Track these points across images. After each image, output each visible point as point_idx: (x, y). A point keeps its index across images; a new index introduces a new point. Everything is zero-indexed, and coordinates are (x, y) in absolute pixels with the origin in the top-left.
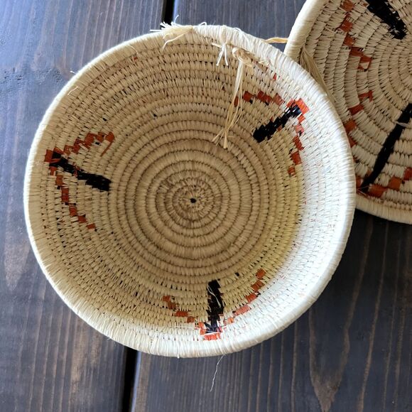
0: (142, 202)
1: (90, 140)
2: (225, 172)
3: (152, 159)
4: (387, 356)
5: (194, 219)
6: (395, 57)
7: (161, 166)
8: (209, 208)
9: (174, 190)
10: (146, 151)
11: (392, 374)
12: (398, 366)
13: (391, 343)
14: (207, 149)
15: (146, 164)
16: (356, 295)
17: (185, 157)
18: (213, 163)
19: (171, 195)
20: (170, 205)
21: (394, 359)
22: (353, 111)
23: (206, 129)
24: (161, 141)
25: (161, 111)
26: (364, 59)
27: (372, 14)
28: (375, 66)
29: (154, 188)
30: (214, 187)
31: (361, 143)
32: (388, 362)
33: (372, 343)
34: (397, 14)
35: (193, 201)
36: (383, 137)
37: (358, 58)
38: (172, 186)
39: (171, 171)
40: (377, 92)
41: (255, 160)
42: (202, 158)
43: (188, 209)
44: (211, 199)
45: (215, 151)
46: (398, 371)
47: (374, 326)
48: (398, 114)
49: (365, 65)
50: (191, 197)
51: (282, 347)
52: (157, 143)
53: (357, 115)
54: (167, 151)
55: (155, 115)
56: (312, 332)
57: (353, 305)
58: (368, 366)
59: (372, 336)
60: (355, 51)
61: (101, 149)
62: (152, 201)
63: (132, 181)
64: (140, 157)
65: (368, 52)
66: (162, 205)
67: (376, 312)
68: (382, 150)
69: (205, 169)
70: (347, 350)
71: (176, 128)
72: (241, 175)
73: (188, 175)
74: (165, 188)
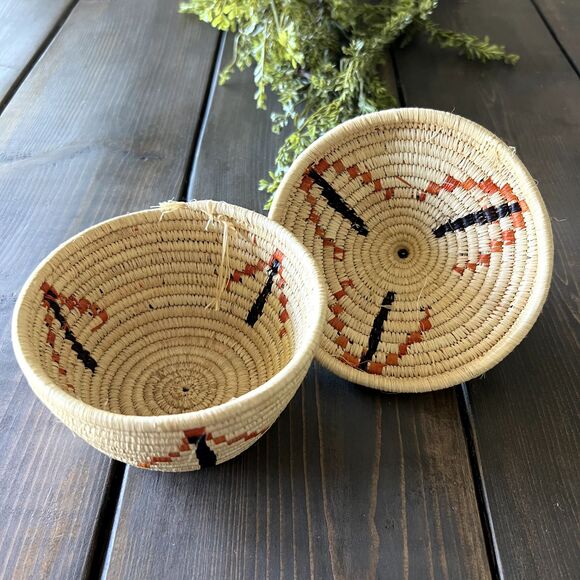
0: (128, 392)
1: (84, 306)
2: (221, 362)
3: (143, 354)
4: (427, 546)
5: (185, 406)
6: (365, 253)
7: (153, 359)
8: (203, 395)
9: (165, 380)
10: (138, 345)
11: (438, 569)
12: (443, 557)
13: (428, 530)
14: (202, 342)
15: (137, 357)
16: (375, 478)
17: (179, 351)
18: (208, 355)
19: (161, 386)
20: (160, 395)
21: (436, 548)
22: (338, 296)
23: (201, 325)
24: (155, 337)
25: (156, 302)
26: (337, 250)
27: (333, 210)
28: (349, 258)
29: (144, 379)
30: (209, 376)
31: (351, 325)
32: (430, 553)
33: (405, 533)
34: (353, 211)
35: (185, 390)
36: (371, 319)
37: (331, 248)
38: (164, 377)
39: (163, 364)
40: (356, 280)
41: (251, 347)
42: (196, 351)
43: (179, 397)
44: (205, 386)
45: (210, 344)
46: (444, 564)
47: (403, 512)
48: (380, 300)
49: (340, 255)
50: (184, 384)
51: (294, 547)
52: (151, 338)
53: (342, 299)
54: (160, 346)
55: (151, 307)
56: (330, 525)
57: (375, 488)
58: (406, 560)
59: (404, 522)
60: (327, 242)
61: (93, 324)
62: (140, 391)
63: (120, 372)
64: (131, 349)
65: (340, 244)
66: (151, 394)
67: (403, 495)
68: (373, 330)
69: (200, 360)
70: (376, 544)
71: (171, 325)
72: (237, 363)
73: (181, 367)
74: (156, 378)
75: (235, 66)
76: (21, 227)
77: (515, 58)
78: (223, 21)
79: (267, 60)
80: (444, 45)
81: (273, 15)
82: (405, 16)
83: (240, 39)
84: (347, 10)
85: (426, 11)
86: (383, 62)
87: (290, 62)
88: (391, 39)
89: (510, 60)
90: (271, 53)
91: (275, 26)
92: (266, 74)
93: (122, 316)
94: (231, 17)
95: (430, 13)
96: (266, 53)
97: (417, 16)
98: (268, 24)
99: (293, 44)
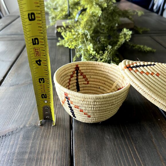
55: (99, 88)
75: (76, 57)
76: (19, 105)
77: (155, 50)
78: (72, 46)
79: (84, 55)
80: (134, 48)
81: (85, 43)
82: (123, 40)
83: (77, 50)
84: (106, 41)
85: (128, 39)
86: (118, 53)
87: (92, 54)
88: (119, 47)
89: (153, 51)
90: (85, 53)
91: (86, 45)
92: (85, 59)
93: (92, 85)
94: (74, 45)
95: (129, 39)
96: (84, 53)
97: (126, 41)
98: (84, 45)
99: (92, 49)
